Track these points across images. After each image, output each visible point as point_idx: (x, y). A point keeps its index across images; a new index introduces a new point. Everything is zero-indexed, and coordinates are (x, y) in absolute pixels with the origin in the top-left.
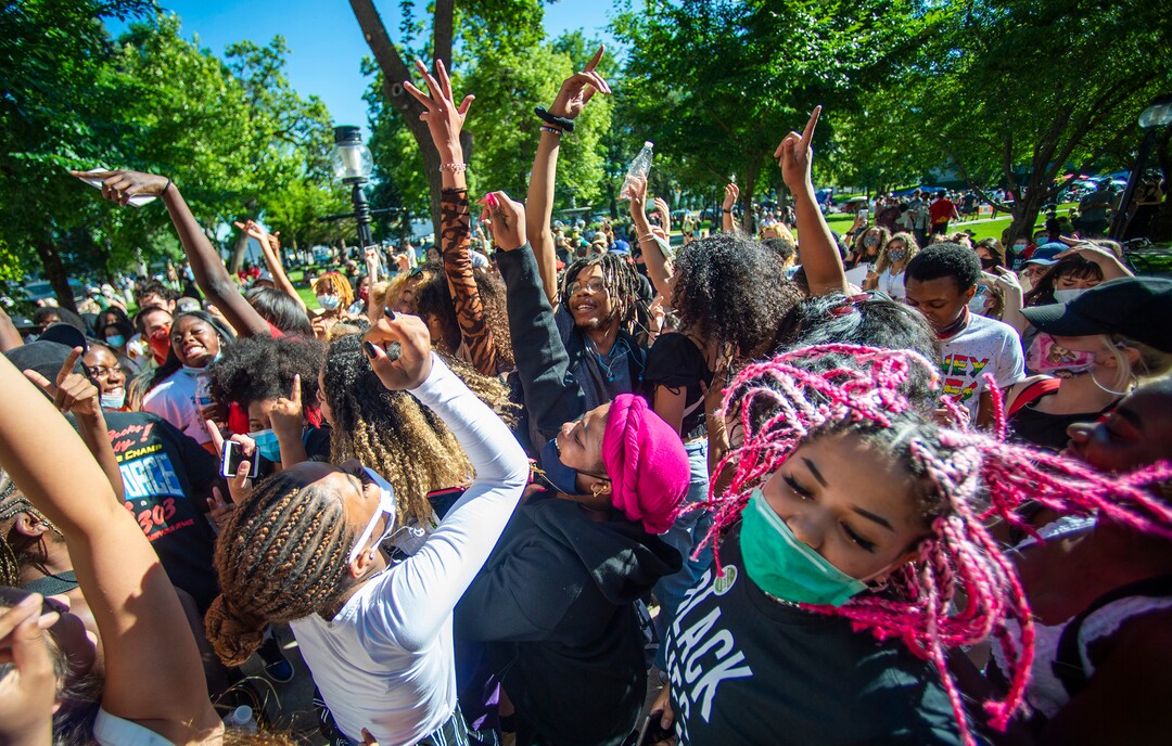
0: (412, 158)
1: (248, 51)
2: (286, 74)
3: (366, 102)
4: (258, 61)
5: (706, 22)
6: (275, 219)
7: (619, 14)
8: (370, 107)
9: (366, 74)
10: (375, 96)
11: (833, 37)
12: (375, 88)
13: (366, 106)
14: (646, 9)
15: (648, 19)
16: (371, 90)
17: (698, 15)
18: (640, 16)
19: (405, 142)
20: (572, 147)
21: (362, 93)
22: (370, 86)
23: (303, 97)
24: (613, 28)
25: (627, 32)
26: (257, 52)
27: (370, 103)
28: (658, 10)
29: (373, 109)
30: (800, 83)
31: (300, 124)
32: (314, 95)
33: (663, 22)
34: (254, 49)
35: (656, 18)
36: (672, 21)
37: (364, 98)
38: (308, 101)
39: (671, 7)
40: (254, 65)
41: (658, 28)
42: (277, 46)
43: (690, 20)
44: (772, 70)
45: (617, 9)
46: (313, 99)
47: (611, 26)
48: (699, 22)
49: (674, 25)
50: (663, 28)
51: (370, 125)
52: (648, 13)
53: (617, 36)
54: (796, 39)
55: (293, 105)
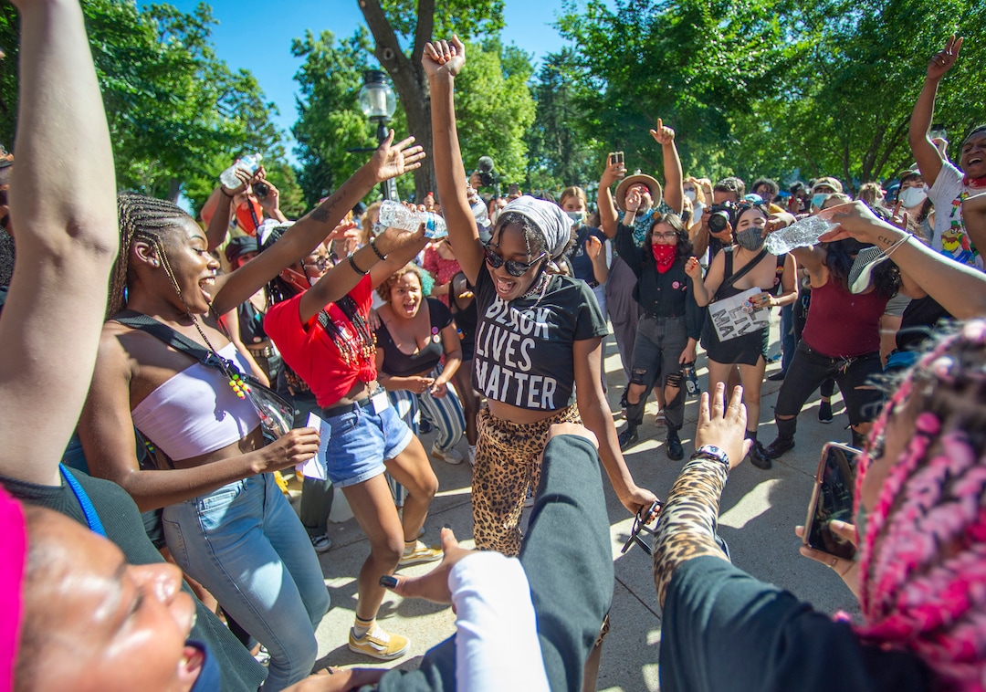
0: (346, 139)
1: (169, 16)
2: (213, 44)
3: (298, 83)
4: (180, 27)
5: (637, 30)
6: (200, 191)
7: (566, 14)
8: (301, 87)
9: (297, 55)
10: (306, 77)
11: (736, 50)
12: (307, 69)
13: (298, 86)
14: (588, 12)
15: (589, 22)
16: (302, 72)
17: (630, 23)
18: (583, 19)
19: (338, 124)
20: (500, 138)
21: (295, 74)
22: (302, 67)
23: (233, 69)
24: (560, 26)
25: (571, 31)
26: (180, 18)
27: (302, 83)
28: (598, 15)
29: (305, 91)
30: (710, 84)
31: (229, 97)
32: (244, 69)
33: (601, 26)
34: (176, 15)
35: (596, 22)
36: (609, 26)
37: (296, 78)
38: (239, 75)
39: (609, 13)
40: (177, 31)
41: (598, 30)
42: (202, 15)
43: (623, 26)
44: (691, 72)
45: (564, 10)
46: (243, 73)
47: (558, 23)
48: (631, 29)
49: (611, 29)
50: (601, 30)
51: (299, 106)
52: (590, 16)
53: (562, 33)
54: (709, 49)
55: (222, 77)
